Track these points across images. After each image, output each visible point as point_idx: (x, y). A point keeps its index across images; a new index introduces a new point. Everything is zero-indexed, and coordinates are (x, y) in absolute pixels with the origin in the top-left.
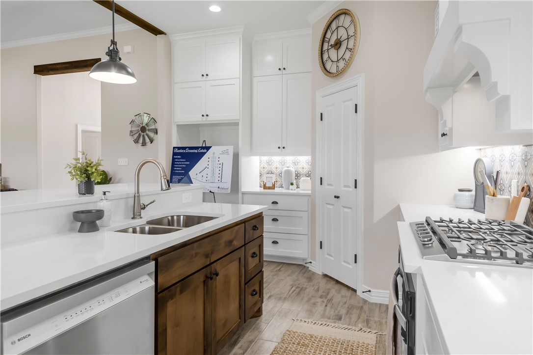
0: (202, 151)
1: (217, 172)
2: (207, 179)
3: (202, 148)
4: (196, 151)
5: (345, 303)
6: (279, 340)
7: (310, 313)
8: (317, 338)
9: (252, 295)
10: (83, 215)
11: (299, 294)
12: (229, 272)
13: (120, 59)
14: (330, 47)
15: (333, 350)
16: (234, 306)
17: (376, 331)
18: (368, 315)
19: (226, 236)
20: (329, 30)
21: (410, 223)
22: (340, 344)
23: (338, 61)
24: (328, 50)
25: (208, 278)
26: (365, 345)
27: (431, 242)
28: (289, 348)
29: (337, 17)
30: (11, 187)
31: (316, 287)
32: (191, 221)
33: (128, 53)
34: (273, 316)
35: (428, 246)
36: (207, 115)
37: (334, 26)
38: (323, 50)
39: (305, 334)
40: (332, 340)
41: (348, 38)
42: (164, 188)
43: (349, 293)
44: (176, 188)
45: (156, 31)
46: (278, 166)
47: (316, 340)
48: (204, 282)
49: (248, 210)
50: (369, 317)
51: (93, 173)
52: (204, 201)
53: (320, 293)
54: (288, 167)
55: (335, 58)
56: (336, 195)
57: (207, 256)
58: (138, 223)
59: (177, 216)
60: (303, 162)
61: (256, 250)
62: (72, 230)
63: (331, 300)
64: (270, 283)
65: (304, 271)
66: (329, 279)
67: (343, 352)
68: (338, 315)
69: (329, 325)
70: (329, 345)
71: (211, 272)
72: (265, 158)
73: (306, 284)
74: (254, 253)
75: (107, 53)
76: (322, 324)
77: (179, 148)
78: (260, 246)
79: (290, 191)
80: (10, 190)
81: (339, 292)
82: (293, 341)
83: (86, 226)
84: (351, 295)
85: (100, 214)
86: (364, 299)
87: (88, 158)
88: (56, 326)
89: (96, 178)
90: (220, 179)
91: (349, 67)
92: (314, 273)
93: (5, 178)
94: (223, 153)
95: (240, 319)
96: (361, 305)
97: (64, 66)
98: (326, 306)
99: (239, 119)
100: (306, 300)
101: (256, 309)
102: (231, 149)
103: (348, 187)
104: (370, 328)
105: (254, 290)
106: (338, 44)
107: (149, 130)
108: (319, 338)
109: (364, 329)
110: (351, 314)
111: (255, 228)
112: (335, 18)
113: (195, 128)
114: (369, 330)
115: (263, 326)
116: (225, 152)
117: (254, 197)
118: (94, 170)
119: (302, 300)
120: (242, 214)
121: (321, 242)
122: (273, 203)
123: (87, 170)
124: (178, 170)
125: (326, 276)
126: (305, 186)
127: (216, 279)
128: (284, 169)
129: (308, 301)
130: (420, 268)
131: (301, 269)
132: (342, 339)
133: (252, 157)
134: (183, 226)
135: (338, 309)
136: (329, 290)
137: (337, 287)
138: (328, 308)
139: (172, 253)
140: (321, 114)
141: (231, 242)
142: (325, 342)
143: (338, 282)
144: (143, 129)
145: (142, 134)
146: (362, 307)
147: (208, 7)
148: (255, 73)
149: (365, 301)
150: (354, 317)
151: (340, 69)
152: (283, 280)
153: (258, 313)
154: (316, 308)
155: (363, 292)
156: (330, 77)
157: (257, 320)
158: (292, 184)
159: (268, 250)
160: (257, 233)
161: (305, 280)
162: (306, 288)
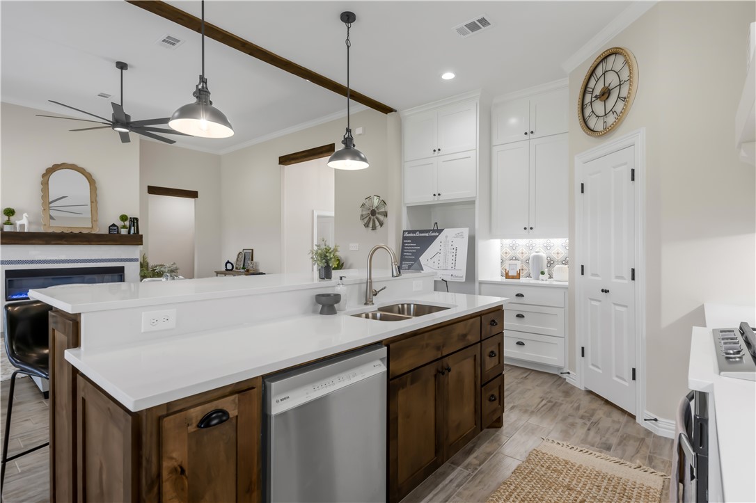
0: (434, 234)
1: (450, 257)
2: (439, 266)
3: (434, 231)
4: (427, 235)
5: (618, 430)
6: (525, 460)
7: (566, 435)
8: (575, 466)
9: (490, 400)
10: (324, 298)
11: (551, 409)
12: (463, 369)
13: (354, 146)
14: (594, 99)
15: (596, 484)
16: (468, 409)
17: (663, 474)
18: (652, 451)
19: (460, 329)
20: (592, 78)
21: (713, 330)
22: (607, 479)
23: (606, 115)
24: (591, 102)
25: (440, 372)
26: (645, 488)
27: (738, 355)
28: (536, 470)
29: (604, 58)
30: (261, 271)
31: (576, 405)
32: (421, 310)
33: (360, 135)
34: (517, 429)
35: (734, 360)
36: (439, 195)
37: (599, 71)
38: (585, 103)
39: (557, 458)
40: (595, 473)
41: (620, 85)
42: (395, 274)
43: (624, 419)
44: (406, 275)
45: (386, 110)
46: (525, 251)
47: (572, 468)
48: (435, 376)
49: (486, 301)
50: (654, 453)
51: (331, 258)
52: (435, 290)
53: (581, 412)
54: (537, 252)
55: (601, 113)
56: (604, 289)
57: (438, 348)
58: (370, 309)
59: (408, 304)
60: (558, 245)
61: (495, 349)
62: (314, 312)
63: (596, 423)
64: (513, 391)
65: (559, 382)
66: (594, 397)
67: (610, 489)
68: (605, 444)
69: (591, 453)
70: (590, 477)
71: (443, 367)
72: (507, 242)
73: (562, 399)
74: (492, 352)
75: (343, 141)
76: (581, 451)
77: (409, 232)
78: (499, 344)
79: (540, 282)
80: (260, 274)
81: (609, 415)
82: (542, 463)
83: (326, 308)
84: (627, 422)
85: (337, 298)
86: (646, 430)
87: (327, 244)
88: (307, 394)
89: (333, 264)
90: (453, 266)
91: (622, 122)
92: (573, 388)
93: (256, 263)
94: (457, 236)
95: (475, 424)
96: (642, 436)
97: (303, 154)
98: (589, 429)
99: (476, 197)
100: (560, 418)
101: (495, 418)
102: (466, 232)
103: (622, 278)
104: (654, 467)
105: (492, 396)
106: (606, 94)
107: (379, 213)
108: (577, 466)
109: (644, 467)
110: (625, 445)
111: (493, 323)
112: (602, 61)
113: (426, 209)
114: (653, 470)
115: (504, 439)
116: (460, 235)
117: (493, 287)
118: (332, 256)
119: (555, 417)
120: (479, 306)
121: (583, 348)
122: (518, 295)
123: (326, 256)
124: (408, 255)
125: (590, 392)
126: (561, 275)
127: (448, 375)
128: (532, 255)
129: (564, 419)
130: (712, 386)
131: (555, 379)
132: (610, 474)
133: (492, 240)
134: (414, 315)
135: (607, 436)
136: (594, 410)
137: (606, 408)
138: (592, 433)
139: (404, 341)
140: (582, 185)
141: (464, 336)
142: (585, 472)
143: (607, 402)
144: (373, 213)
145: (372, 217)
146: (643, 440)
147: (440, 76)
148: (495, 142)
149: (648, 433)
150: (630, 449)
151: (608, 125)
152: (530, 390)
153: (498, 423)
154: (575, 430)
155: (645, 420)
156: (595, 136)
157: (496, 431)
158: (543, 273)
159: (510, 351)
160: (495, 330)
161: (560, 394)
162: (561, 404)
